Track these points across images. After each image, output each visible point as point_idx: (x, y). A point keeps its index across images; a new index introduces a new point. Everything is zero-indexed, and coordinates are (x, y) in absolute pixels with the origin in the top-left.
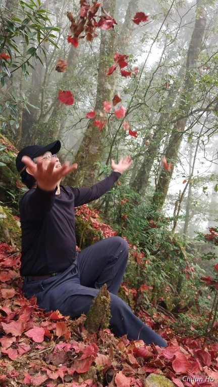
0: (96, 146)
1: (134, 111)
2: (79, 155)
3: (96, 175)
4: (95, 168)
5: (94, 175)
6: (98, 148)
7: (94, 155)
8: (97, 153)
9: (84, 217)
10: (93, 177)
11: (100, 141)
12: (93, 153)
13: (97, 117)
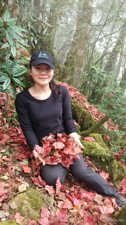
0: (82, 50)
4: (82, 66)
8: (83, 55)
10: (81, 72)
11: (85, 47)
13: (83, 29)
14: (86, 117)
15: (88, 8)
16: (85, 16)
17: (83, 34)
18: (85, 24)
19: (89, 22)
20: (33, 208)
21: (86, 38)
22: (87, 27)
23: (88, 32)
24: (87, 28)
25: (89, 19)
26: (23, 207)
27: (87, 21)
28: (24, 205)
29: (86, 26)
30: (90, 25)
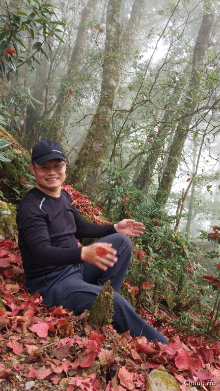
0: (100, 143)
1: (139, 108)
2: (83, 152)
3: (100, 172)
4: (99, 165)
5: (97, 172)
6: (101, 145)
7: (98, 152)
8: (101, 150)
9: (87, 214)
10: (97, 175)
11: (104, 138)
12: (97, 150)
13: (101, 114)
15: (108, 87)
16: (104, 97)
17: (101, 121)
18: (104, 108)
19: (110, 106)
21: (105, 126)
22: (107, 112)
23: (108, 119)
25: (110, 101)
27: (106, 103)
29: (105, 110)
30: (111, 109)
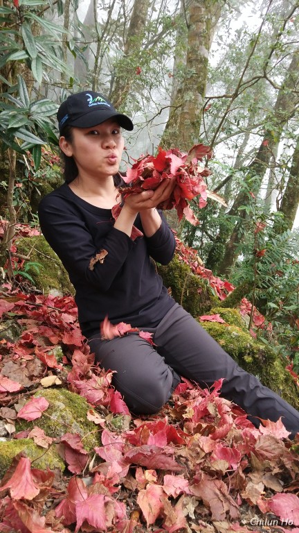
11: (192, 143)
13: (187, 103)
14: (199, 292)
15: (197, 60)
16: (192, 76)
17: (187, 116)
18: (191, 93)
19: (201, 90)
20: (79, 420)
21: (193, 124)
22: (196, 100)
23: (197, 112)
24: (195, 103)
25: (200, 82)
26: (54, 414)
27: (195, 87)
28: (55, 411)
29: (193, 97)
30: (202, 96)
